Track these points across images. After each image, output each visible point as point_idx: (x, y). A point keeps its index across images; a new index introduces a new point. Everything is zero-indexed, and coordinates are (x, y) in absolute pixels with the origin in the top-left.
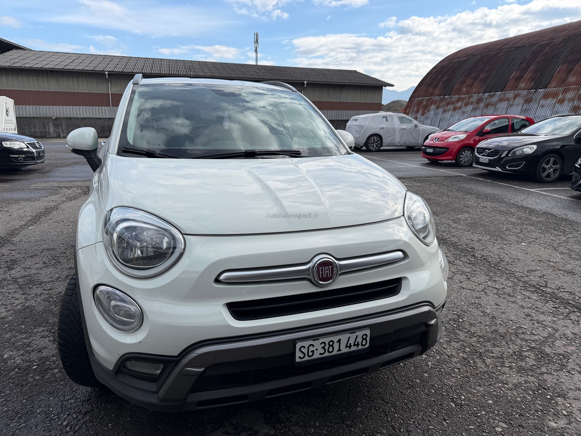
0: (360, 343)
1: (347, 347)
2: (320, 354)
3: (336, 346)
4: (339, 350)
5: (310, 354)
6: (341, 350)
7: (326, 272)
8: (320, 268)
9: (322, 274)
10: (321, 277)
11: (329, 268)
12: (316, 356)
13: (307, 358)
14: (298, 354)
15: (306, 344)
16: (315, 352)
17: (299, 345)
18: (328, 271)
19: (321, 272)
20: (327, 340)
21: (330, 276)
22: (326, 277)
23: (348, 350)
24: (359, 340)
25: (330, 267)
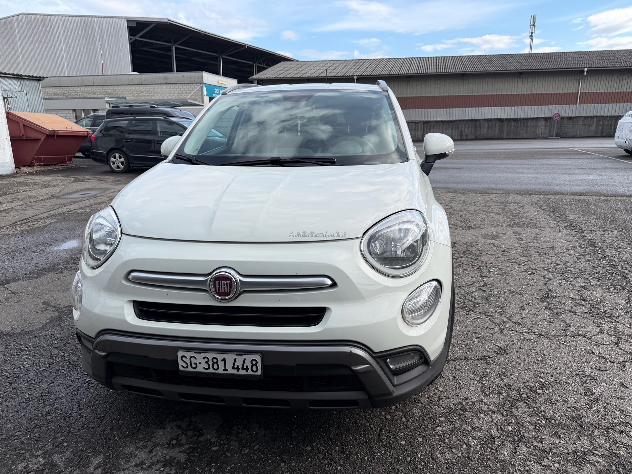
0: (249, 367)
1: (233, 368)
2: (204, 368)
3: (221, 364)
4: (225, 369)
5: (194, 366)
6: (227, 370)
7: (223, 286)
8: (217, 282)
9: (219, 288)
10: (217, 291)
11: (227, 284)
12: (200, 369)
13: (190, 369)
14: (181, 363)
15: (188, 354)
16: (198, 365)
17: (180, 354)
18: (225, 286)
19: (217, 286)
20: (210, 356)
21: (228, 291)
22: (223, 291)
23: (235, 372)
24: (248, 364)
25: (229, 282)
